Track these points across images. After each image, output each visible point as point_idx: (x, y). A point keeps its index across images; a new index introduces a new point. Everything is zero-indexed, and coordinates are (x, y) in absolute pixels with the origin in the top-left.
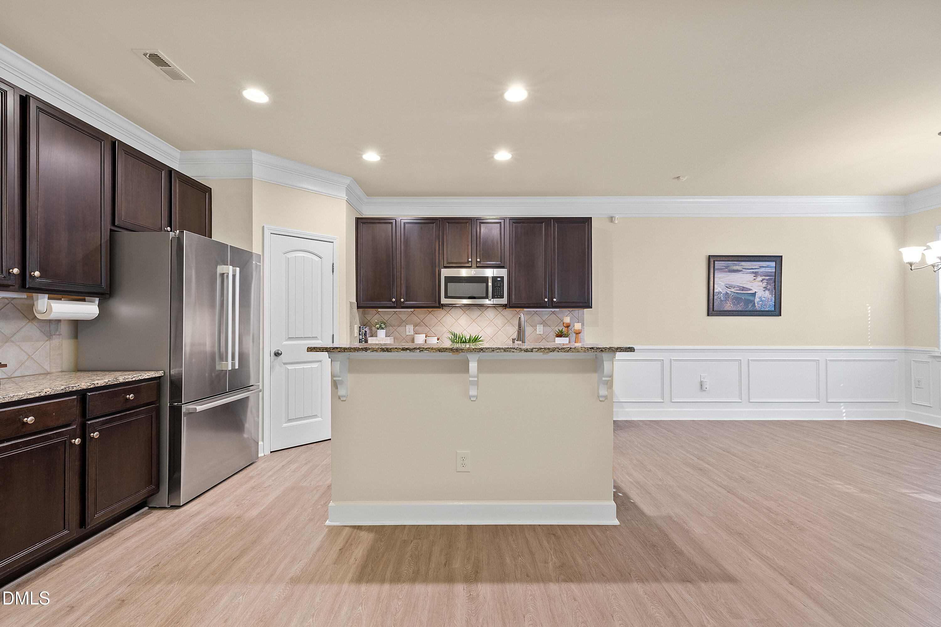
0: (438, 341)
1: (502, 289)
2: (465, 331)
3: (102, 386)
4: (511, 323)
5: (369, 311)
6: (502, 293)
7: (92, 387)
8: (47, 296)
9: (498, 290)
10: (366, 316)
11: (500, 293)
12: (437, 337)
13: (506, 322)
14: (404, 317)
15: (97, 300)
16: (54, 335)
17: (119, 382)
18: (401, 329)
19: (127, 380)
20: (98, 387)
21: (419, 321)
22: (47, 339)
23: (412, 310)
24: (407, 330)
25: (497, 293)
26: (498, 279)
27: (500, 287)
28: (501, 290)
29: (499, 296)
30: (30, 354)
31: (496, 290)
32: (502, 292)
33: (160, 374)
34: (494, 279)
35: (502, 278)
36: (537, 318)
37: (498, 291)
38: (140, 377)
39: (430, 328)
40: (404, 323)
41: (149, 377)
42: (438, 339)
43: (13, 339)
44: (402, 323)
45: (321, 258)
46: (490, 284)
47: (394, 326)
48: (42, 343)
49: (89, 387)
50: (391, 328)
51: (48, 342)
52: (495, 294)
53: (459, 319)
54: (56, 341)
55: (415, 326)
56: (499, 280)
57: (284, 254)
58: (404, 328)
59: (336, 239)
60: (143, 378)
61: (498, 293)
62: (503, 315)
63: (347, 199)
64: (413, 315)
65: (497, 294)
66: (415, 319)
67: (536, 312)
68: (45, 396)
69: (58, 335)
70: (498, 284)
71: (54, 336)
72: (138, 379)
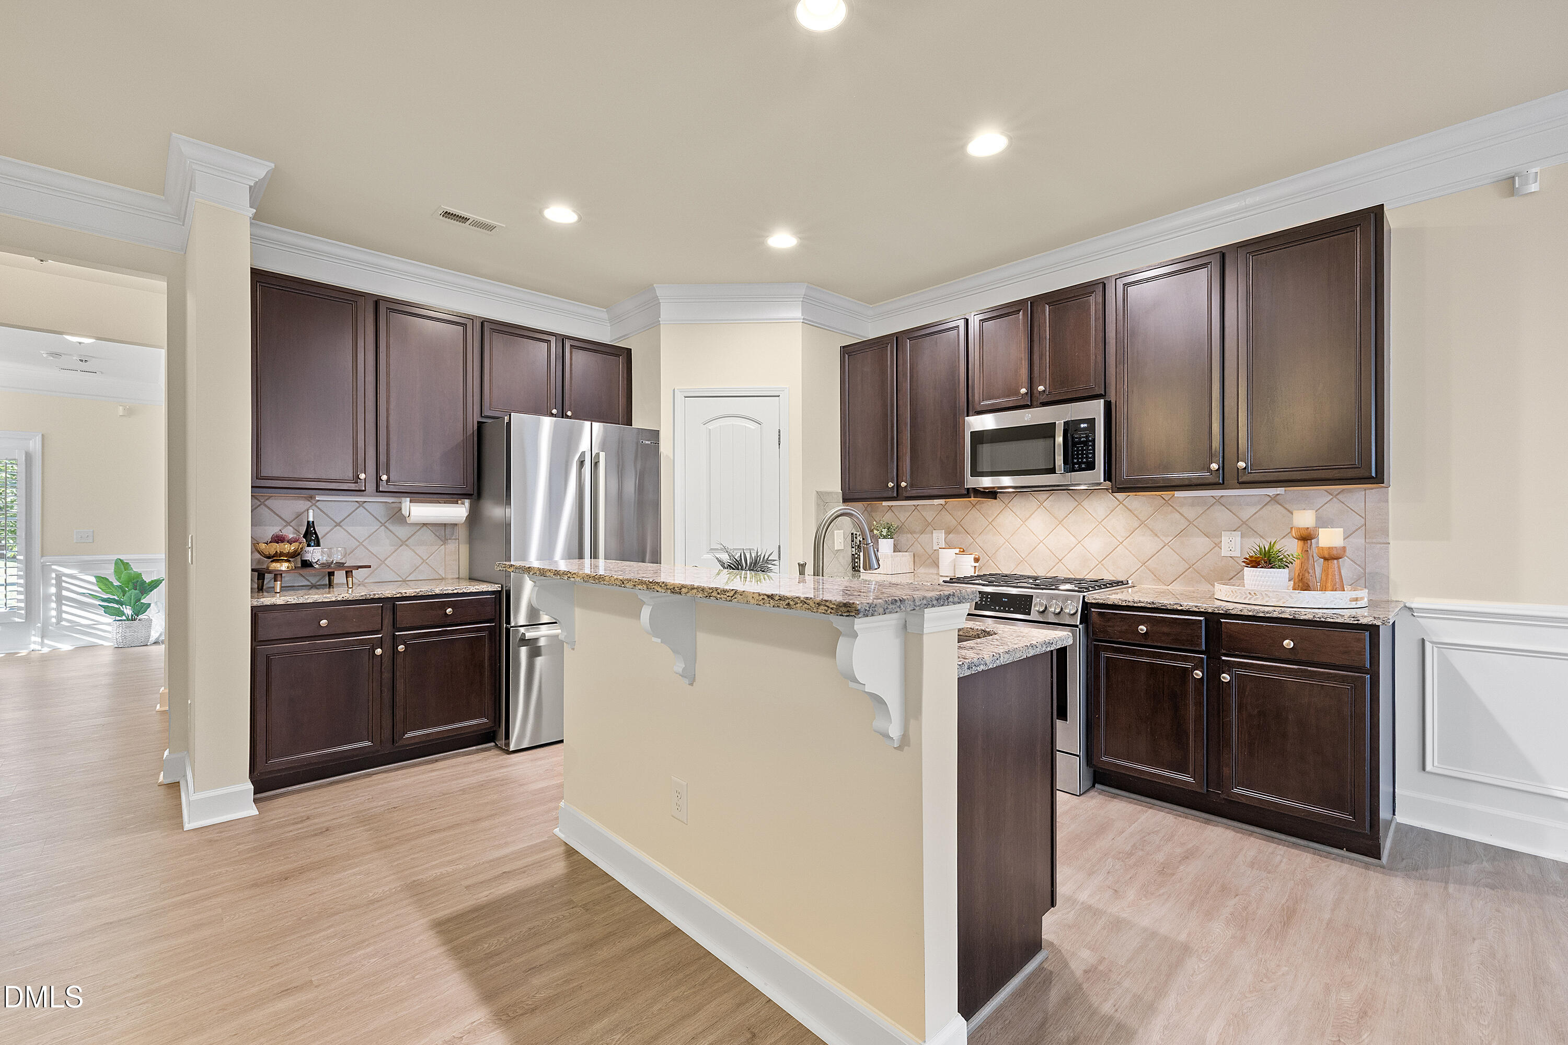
0: (977, 564)
1: (1090, 447)
2: (1042, 543)
3: (411, 596)
4: (1149, 528)
5: (877, 505)
6: (1090, 458)
7: (398, 596)
8: (408, 499)
9: (1082, 450)
10: (873, 514)
11: (1087, 458)
12: (973, 556)
13: (1136, 524)
14: (929, 516)
15: (467, 502)
16: (450, 539)
17: (434, 593)
18: (924, 538)
19: (445, 592)
20: (406, 596)
21: (954, 523)
22: (442, 543)
23: (942, 501)
24: (935, 541)
25: (1078, 458)
26: (1082, 426)
27: (1085, 443)
28: (1088, 450)
29: (1083, 466)
30: (424, 558)
31: (1078, 450)
32: (1090, 456)
33: (496, 587)
34: (1070, 427)
35: (1091, 422)
36: (1221, 515)
37: (1082, 454)
38: (464, 590)
39: (975, 536)
40: (930, 528)
41: (478, 591)
42: (976, 560)
43: (407, 543)
44: (928, 527)
45: (760, 424)
46: (1059, 439)
47: (915, 532)
48: (437, 547)
49: (395, 596)
50: (909, 535)
51: (443, 546)
52: (1075, 461)
53: (1029, 518)
54: (452, 546)
55: (948, 532)
56: (1084, 428)
57: (704, 425)
58: (931, 535)
59: (783, 390)
60: (468, 591)
61: (1082, 458)
62: (1127, 508)
63: (804, 319)
64: (944, 512)
65: (1078, 461)
66: (948, 519)
67: (1218, 501)
68: (343, 601)
69: (454, 539)
70: (1080, 438)
71: (449, 541)
72: (462, 592)
